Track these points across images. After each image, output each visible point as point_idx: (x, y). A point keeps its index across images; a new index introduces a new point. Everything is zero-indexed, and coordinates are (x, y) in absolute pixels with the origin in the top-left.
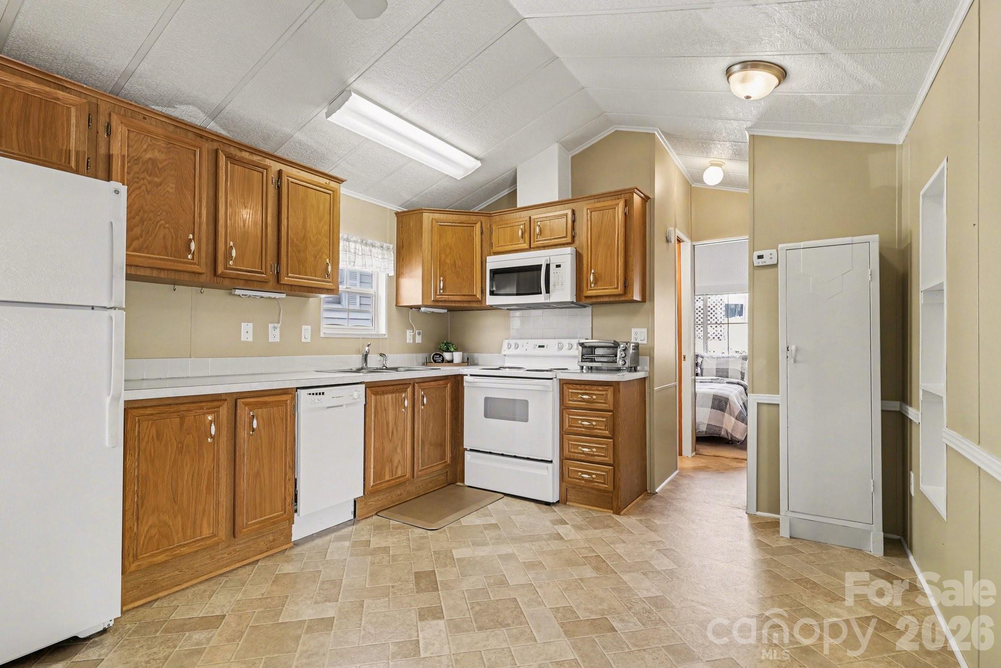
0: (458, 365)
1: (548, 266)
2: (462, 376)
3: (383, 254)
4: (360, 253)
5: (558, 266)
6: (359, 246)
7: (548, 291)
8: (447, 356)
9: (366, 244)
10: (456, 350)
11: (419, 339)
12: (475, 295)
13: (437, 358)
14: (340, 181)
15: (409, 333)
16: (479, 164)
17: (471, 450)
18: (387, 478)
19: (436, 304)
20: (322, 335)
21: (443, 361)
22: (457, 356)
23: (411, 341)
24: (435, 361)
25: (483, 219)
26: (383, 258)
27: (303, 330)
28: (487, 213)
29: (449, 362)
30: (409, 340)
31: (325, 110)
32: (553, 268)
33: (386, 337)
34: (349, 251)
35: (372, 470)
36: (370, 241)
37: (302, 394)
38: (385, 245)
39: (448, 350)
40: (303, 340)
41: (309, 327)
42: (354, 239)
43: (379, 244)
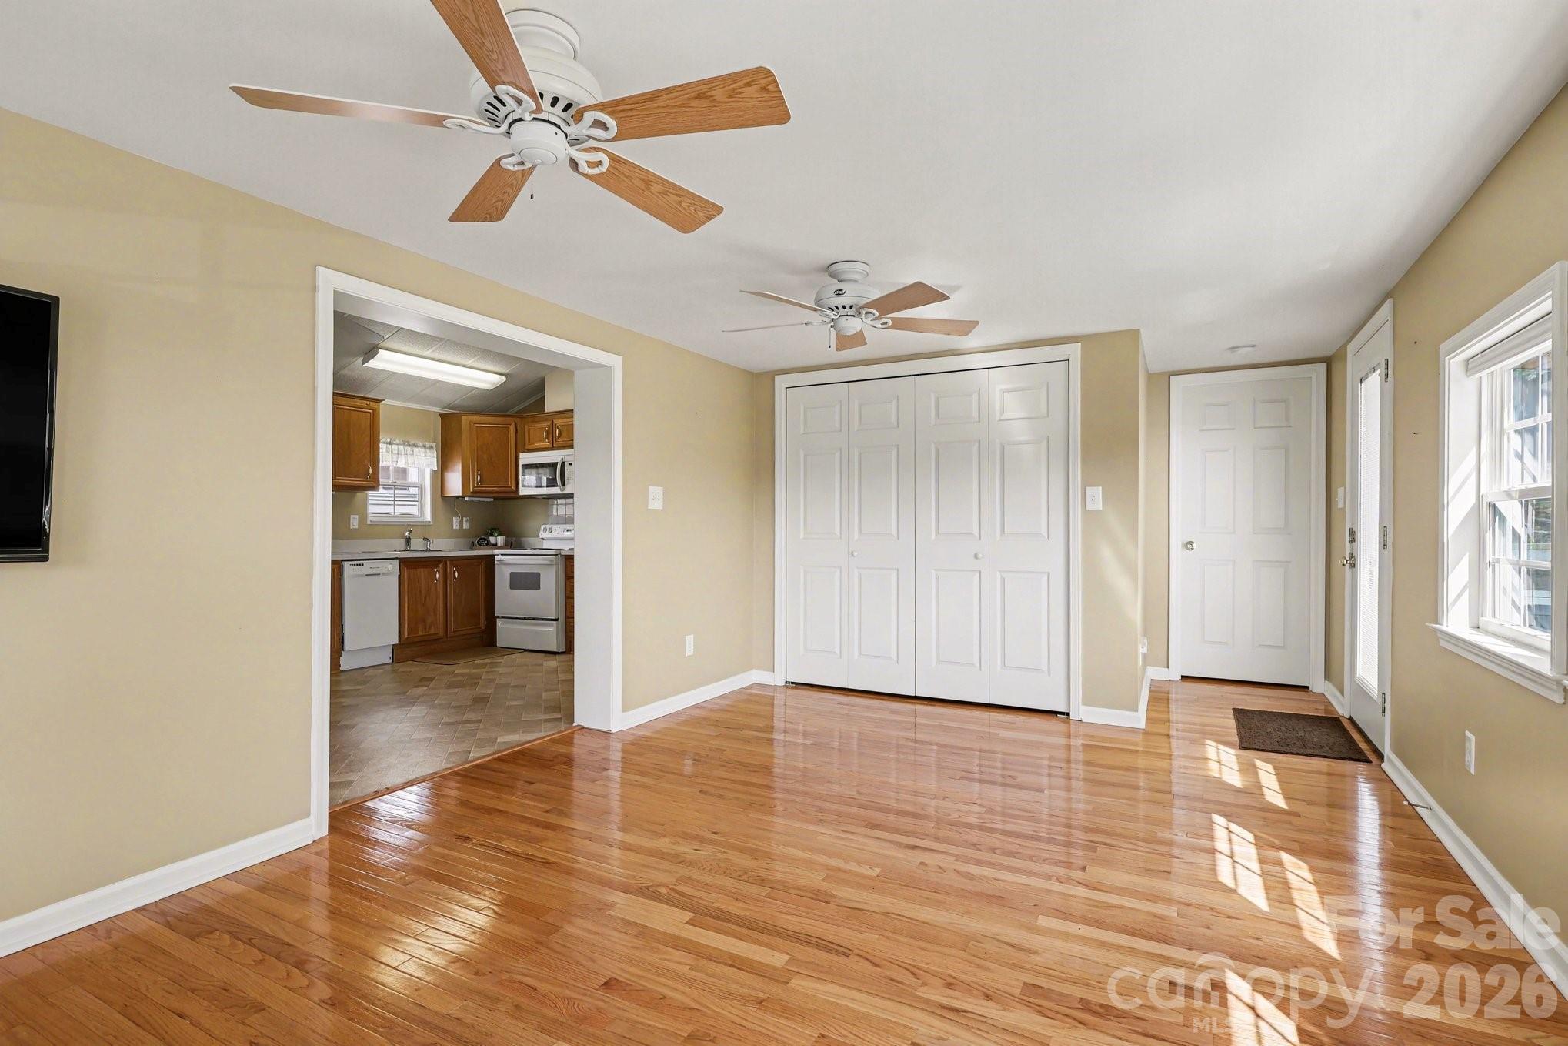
0: (501, 548)
1: (563, 463)
2: (494, 556)
3: (426, 453)
4: (403, 453)
5: (570, 464)
6: (401, 448)
7: (563, 485)
8: (492, 540)
9: (409, 446)
10: (500, 535)
11: (466, 526)
12: (510, 487)
13: (484, 542)
14: (379, 401)
15: (456, 520)
16: (504, 378)
17: (503, 617)
18: (420, 633)
19: (475, 493)
20: (369, 523)
21: (487, 545)
22: (500, 540)
23: (458, 527)
24: (480, 545)
25: (517, 420)
26: (426, 456)
27: (352, 519)
28: (520, 415)
29: (493, 545)
30: (456, 525)
31: (362, 359)
32: (566, 466)
33: (431, 523)
34: (392, 453)
35: (406, 626)
36: (412, 442)
37: (346, 565)
38: (428, 444)
39: (492, 535)
40: (352, 527)
41: (357, 516)
42: (397, 441)
43: (421, 444)
